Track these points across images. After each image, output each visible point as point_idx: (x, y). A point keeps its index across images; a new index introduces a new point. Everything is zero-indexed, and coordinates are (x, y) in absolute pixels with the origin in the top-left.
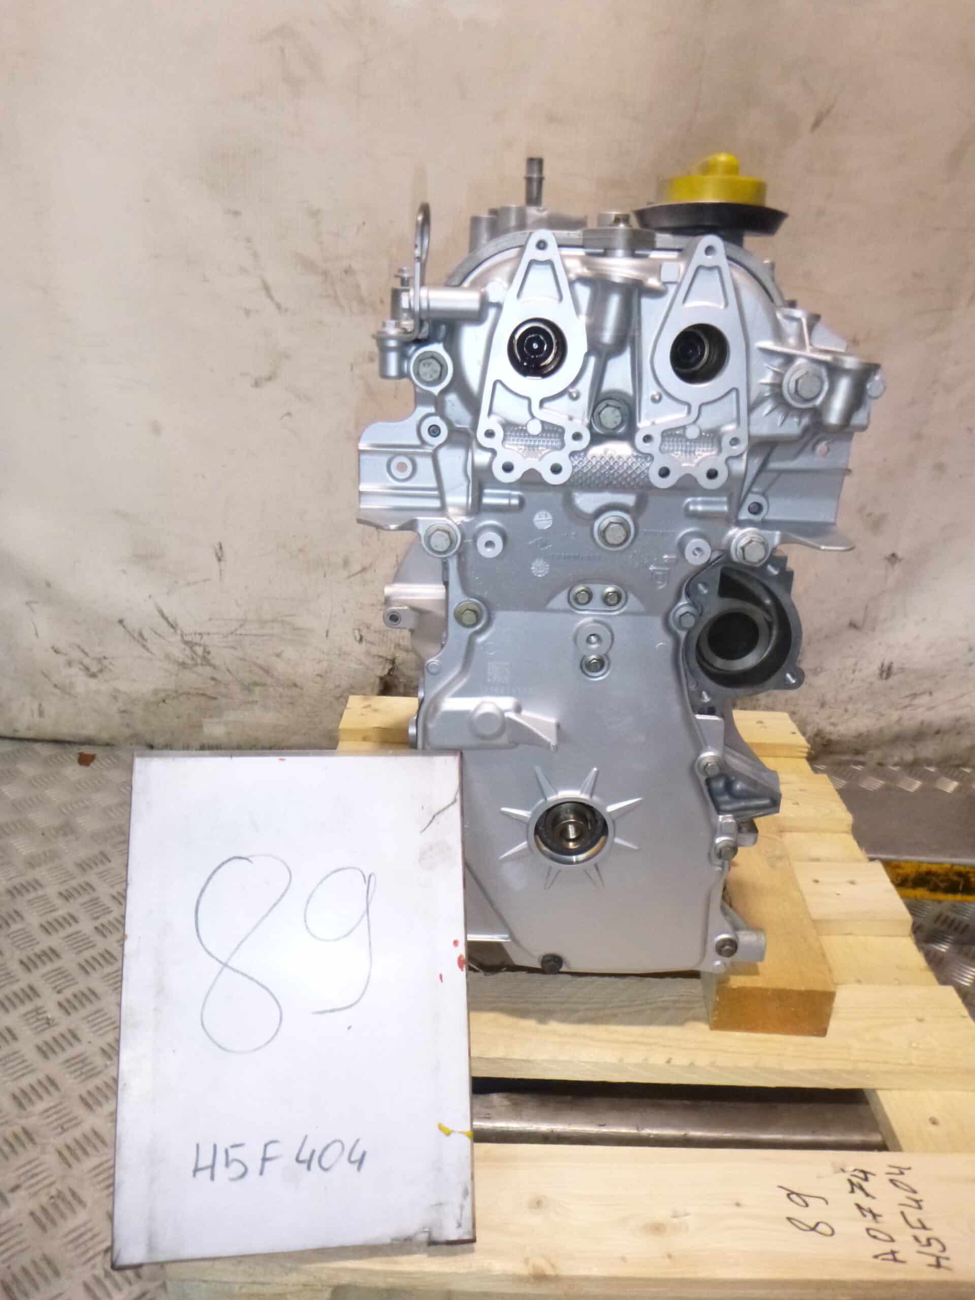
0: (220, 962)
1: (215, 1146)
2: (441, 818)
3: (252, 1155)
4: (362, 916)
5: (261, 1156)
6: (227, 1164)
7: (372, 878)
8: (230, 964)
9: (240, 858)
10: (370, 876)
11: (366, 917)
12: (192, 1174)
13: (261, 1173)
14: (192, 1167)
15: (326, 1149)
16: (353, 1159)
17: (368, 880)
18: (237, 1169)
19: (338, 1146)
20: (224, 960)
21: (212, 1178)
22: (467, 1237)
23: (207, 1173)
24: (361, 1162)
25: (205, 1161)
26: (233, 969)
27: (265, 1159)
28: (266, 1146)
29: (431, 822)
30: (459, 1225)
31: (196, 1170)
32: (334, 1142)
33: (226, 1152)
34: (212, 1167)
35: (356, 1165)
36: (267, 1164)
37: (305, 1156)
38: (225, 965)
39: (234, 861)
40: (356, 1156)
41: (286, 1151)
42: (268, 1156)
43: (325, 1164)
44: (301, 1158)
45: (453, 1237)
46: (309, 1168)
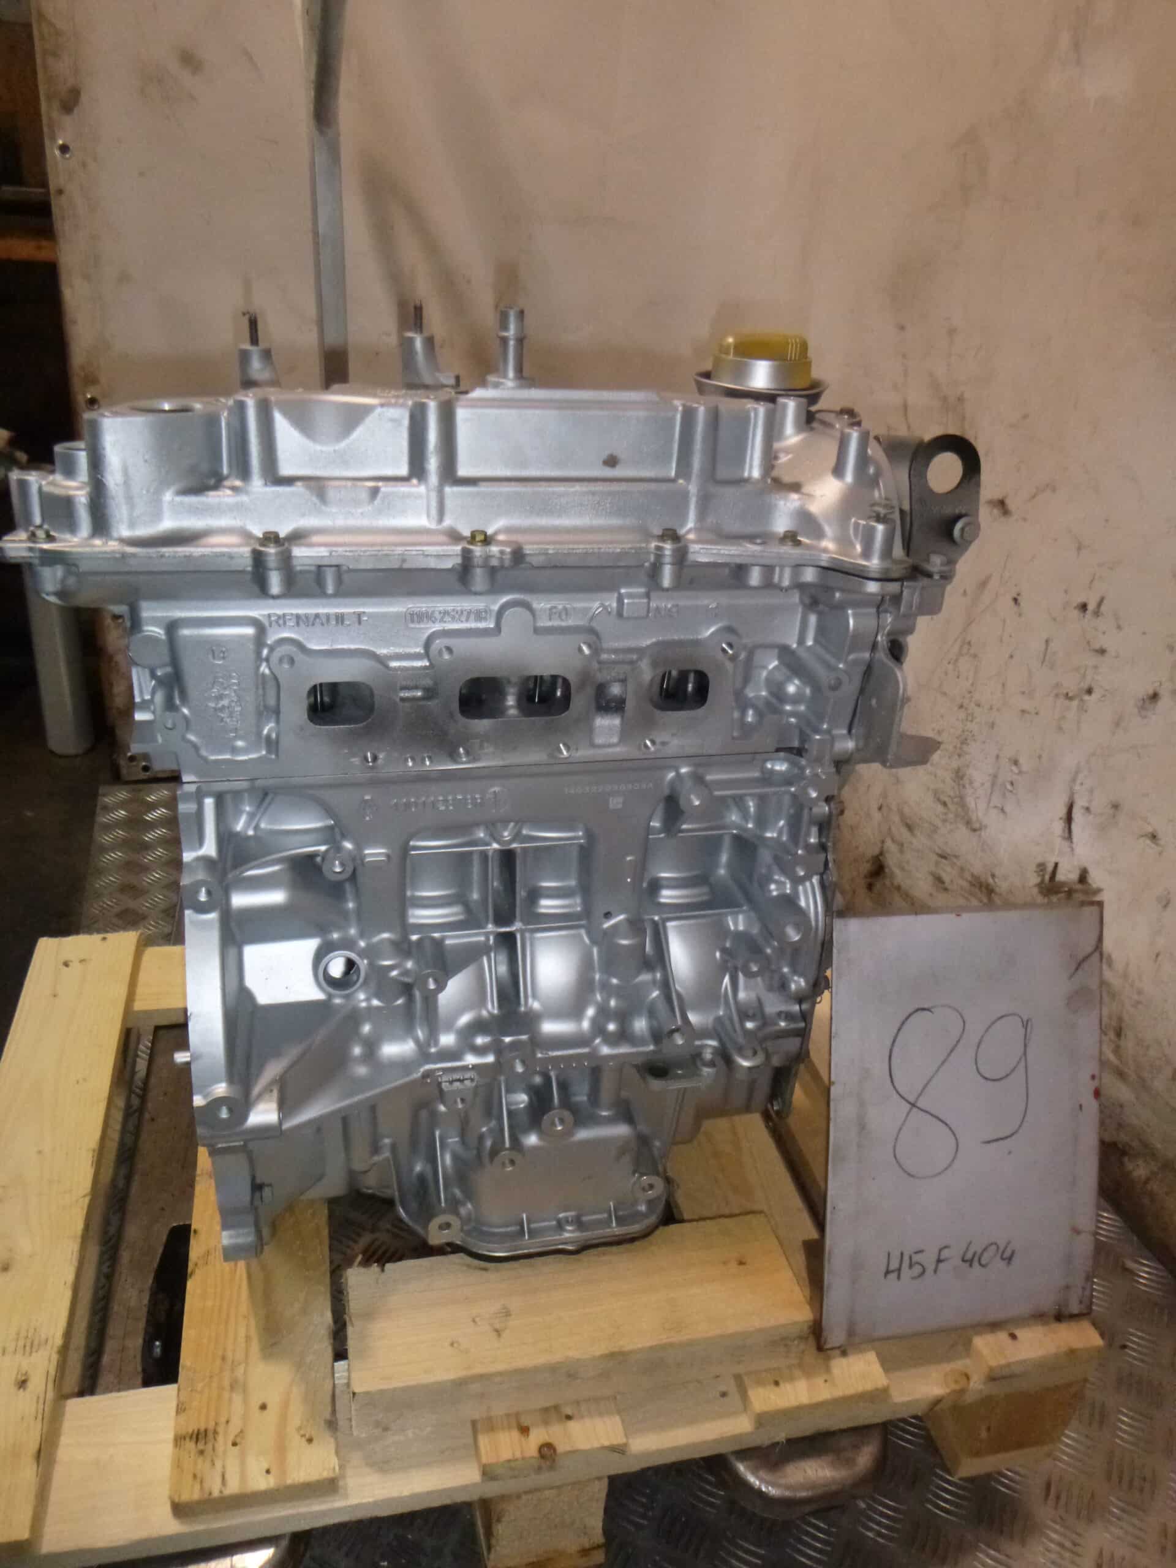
0: (910, 1103)
1: (902, 1254)
2: (1085, 965)
3: (928, 1260)
4: (1020, 1059)
5: (936, 1257)
6: (911, 1266)
7: (1029, 1024)
8: (919, 1105)
9: (923, 1009)
10: (1027, 1021)
11: (1023, 1059)
12: (883, 1274)
13: (935, 1271)
14: (883, 1269)
15: (985, 1249)
16: (1005, 1256)
17: (1026, 1024)
18: (917, 1269)
19: (994, 1247)
20: (912, 1100)
21: (899, 1277)
22: (1085, 1311)
23: (895, 1275)
24: (1010, 1259)
25: (894, 1265)
26: (918, 1108)
27: (939, 1261)
28: (940, 1250)
29: (1077, 969)
30: (1081, 1302)
31: (887, 1272)
32: (992, 1244)
33: (911, 1258)
34: (899, 1270)
35: (1007, 1261)
36: (941, 1265)
37: (969, 1256)
38: (913, 1105)
39: (919, 1012)
40: (1007, 1254)
41: (953, 1254)
42: (942, 1257)
43: (983, 1262)
44: (966, 1258)
45: (1076, 1312)
46: (971, 1266)
